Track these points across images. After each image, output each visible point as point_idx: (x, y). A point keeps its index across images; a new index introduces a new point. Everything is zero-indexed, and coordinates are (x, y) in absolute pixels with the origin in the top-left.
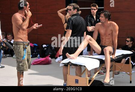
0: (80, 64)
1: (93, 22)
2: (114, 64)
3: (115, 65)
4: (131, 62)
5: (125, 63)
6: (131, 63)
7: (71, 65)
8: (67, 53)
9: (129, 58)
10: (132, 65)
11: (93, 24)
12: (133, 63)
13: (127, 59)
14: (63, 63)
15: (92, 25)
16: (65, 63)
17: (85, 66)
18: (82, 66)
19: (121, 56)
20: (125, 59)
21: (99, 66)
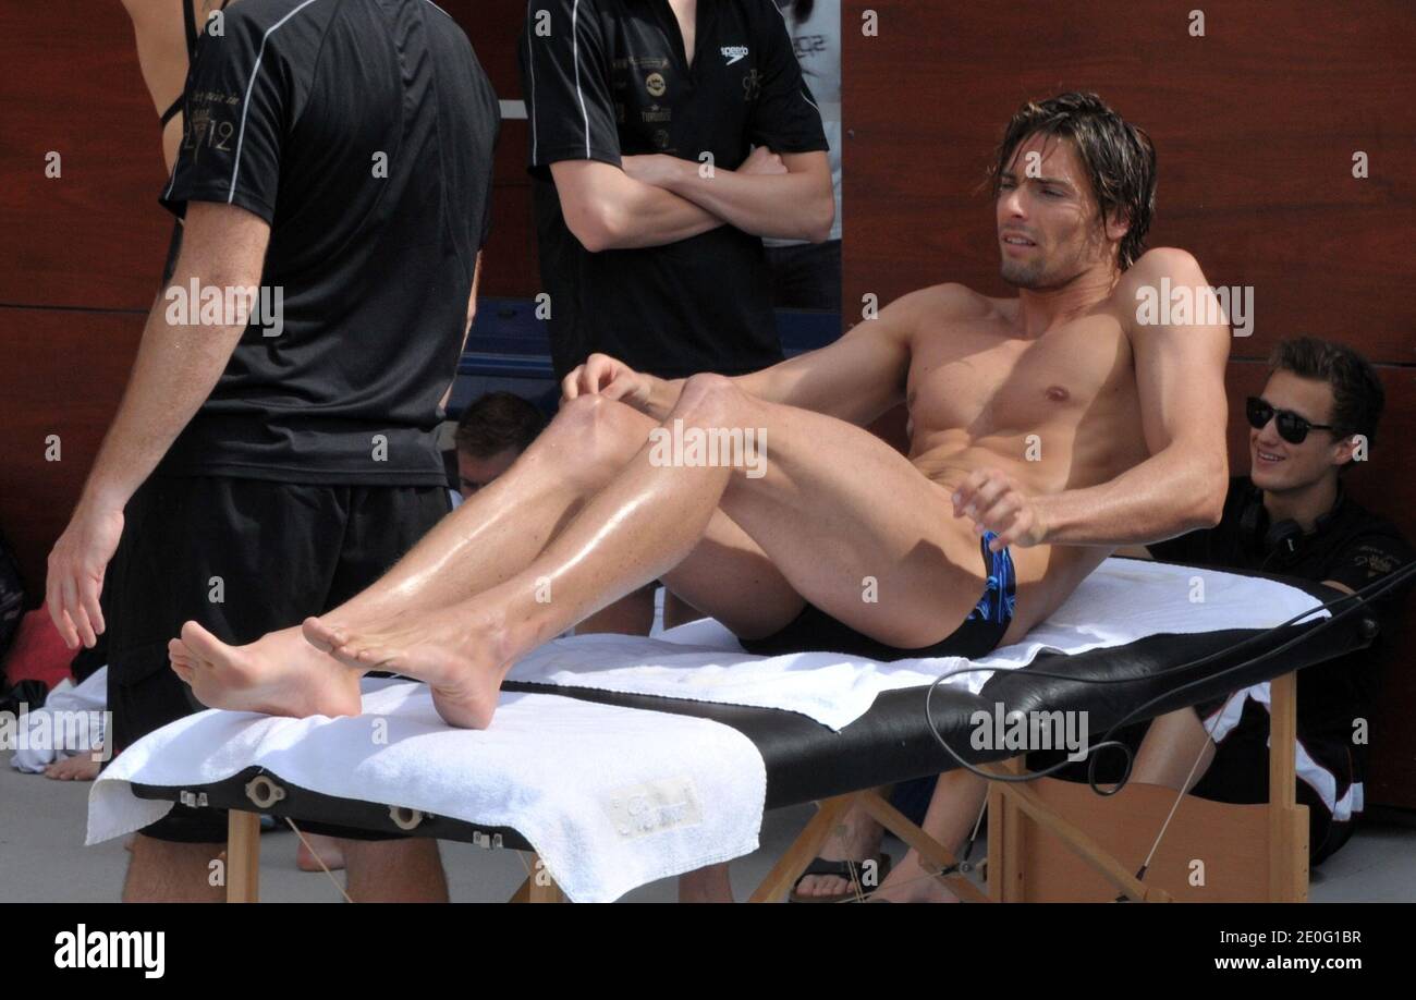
0: (433, 808)
1: (656, 84)
2: (1017, 797)
3: (1028, 827)
4: (1304, 763)
5: (1202, 789)
6: (1306, 793)
7: (275, 825)
8: (193, 627)
9: (1261, 692)
10: (1320, 814)
11: (652, 115)
12: (1325, 782)
13: (1229, 717)
14: (141, 791)
15: (635, 140)
16: (171, 793)
17: (513, 840)
18: (463, 831)
19: (1135, 670)
20: (1205, 710)
21: (765, 835)
